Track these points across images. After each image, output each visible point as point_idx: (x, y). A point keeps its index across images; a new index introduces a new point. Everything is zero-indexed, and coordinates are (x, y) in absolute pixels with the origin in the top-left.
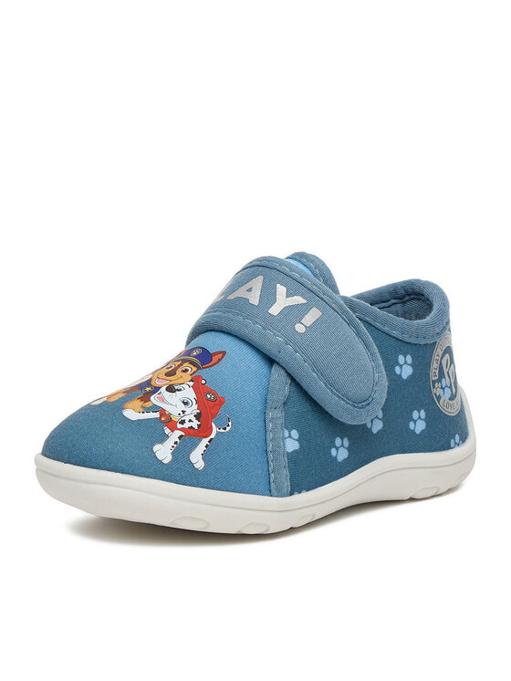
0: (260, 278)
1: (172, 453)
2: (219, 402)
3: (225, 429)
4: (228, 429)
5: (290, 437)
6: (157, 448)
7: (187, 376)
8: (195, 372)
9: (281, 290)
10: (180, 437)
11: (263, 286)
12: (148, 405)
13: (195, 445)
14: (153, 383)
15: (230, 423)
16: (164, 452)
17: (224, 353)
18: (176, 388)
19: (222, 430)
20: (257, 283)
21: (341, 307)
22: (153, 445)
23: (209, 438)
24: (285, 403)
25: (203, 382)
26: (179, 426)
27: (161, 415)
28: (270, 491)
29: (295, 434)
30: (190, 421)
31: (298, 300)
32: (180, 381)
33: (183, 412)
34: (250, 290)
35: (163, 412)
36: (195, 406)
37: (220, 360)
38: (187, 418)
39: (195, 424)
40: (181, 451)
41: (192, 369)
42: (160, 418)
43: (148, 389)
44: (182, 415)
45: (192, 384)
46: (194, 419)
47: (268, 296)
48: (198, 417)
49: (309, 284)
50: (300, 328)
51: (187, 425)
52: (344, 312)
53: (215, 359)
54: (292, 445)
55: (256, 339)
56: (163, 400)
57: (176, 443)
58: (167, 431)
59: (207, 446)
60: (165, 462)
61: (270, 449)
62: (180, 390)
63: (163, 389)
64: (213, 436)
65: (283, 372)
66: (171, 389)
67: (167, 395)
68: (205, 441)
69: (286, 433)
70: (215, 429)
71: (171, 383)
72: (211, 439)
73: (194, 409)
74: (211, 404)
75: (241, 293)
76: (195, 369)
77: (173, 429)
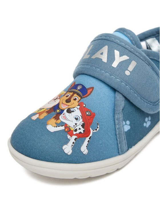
0: (106, 47)
1: (72, 149)
2: (92, 115)
3: (96, 130)
4: (98, 129)
5: (126, 124)
6: (64, 147)
7: (76, 103)
8: (80, 100)
9: (117, 53)
10: (75, 139)
11: (108, 51)
12: (59, 121)
13: (83, 142)
14: (60, 107)
15: (98, 126)
16: (68, 149)
17: (93, 88)
18: (71, 110)
19: (95, 131)
20: (105, 50)
21: (144, 57)
22: (62, 146)
23: (89, 137)
24: (123, 109)
25: (84, 105)
26: (75, 133)
27: (65, 128)
28: (119, 152)
29: (128, 122)
30: (80, 129)
31: (125, 58)
32: (73, 106)
33: (76, 124)
34: (102, 54)
35: (66, 125)
36: (81, 120)
37: (91, 92)
38: (78, 128)
39: (82, 130)
40: (76, 147)
41: (78, 98)
42: (65, 129)
43: (58, 111)
44: (75, 126)
45: (78, 107)
46: (81, 127)
47: (111, 57)
48: (83, 126)
49: (129, 48)
50: (127, 73)
51: (78, 132)
52: (146, 60)
53: (89, 92)
54: (127, 128)
55: (107, 81)
56: (65, 118)
57: (73, 143)
58: (69, 137)
59: (88, 141)
60: (69, 154)
61: (117, 133)
62: (73, 111)
63: (65, 111)
64: (91, 135)
65: (121, 96)
66: (69, 111)
67: (67, 114)
68: (87, 139)
69: (124, 123)
70: (92, 131)
71: (69, 107)
72: (90, 137)
73: (80, 122)
74: (89, 118)
75: (97, 55)
76: (79, 98)
77: (71, 135)
